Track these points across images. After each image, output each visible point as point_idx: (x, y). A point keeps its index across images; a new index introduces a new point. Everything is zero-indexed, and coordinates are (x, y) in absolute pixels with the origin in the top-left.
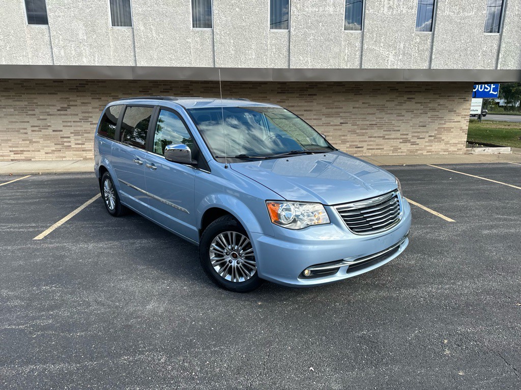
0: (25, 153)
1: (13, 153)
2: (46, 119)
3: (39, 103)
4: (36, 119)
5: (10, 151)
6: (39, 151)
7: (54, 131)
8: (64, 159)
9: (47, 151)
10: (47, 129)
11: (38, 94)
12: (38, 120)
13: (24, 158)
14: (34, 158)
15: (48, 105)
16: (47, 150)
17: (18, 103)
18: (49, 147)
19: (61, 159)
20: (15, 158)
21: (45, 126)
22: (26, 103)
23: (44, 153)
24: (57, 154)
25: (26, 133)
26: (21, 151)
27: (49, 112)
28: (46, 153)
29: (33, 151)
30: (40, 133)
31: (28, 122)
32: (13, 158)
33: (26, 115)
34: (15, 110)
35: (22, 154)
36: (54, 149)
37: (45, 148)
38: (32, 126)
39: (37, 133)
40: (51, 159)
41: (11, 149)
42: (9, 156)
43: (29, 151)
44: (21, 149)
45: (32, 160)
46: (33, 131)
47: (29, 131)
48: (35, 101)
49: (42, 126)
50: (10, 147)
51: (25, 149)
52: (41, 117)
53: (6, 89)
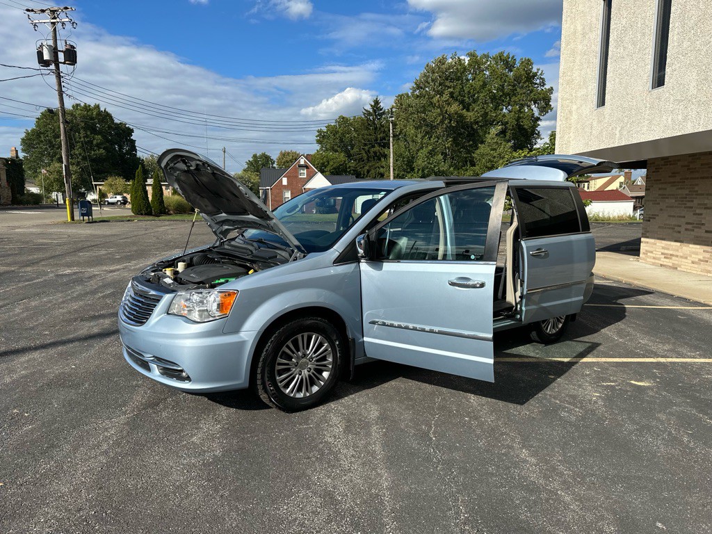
0: (673, 258)
1: (663, 256)
2: (701, 214)
3: (699, 192)
4: (692, 214)
5: (662, 254)
6: (686, 258)
7: (707, 232)
8: (709, 275)
9: (694, 260)
10: (700, 228)
11: (701, 178)
12: (694, 214)
13: (671, 265)
14: (680, 266)
15: (707, 195)
16: (695, 258)
17: (680, 192)
18: (696, 253)
19: (706, 274)
20: (665, 263)
21: (699, 224)
22: (687, 192)
23: (690, 262)
24: (703, 266)
25: (679, 232)
26: (671, 255)
27: (706, 204)
28: (693, 263)
29: (681, 257)
30: (692, 233)
31: (684, 217)
32: (662, 263)
33: (685, 208)
34: (676, 201)
35: (671, 258)
36: (701, 257)
37: (693, 256)
38: (687, 223)
39: (689, 232)
40: (695, 272)
41: (663, 251)
42: (659, 259)
43: (677, 256)
44: (671, 252)
45: (678, 269)
46: (686, 230)
47: (682, 229)
48: (696, 188)
49: (697, 224)
50: (663, 248)
51: (674, 253)
52: (698, 211)
53: (673, 173)
